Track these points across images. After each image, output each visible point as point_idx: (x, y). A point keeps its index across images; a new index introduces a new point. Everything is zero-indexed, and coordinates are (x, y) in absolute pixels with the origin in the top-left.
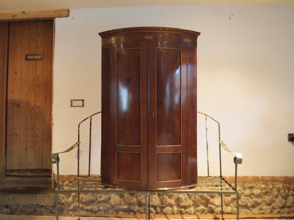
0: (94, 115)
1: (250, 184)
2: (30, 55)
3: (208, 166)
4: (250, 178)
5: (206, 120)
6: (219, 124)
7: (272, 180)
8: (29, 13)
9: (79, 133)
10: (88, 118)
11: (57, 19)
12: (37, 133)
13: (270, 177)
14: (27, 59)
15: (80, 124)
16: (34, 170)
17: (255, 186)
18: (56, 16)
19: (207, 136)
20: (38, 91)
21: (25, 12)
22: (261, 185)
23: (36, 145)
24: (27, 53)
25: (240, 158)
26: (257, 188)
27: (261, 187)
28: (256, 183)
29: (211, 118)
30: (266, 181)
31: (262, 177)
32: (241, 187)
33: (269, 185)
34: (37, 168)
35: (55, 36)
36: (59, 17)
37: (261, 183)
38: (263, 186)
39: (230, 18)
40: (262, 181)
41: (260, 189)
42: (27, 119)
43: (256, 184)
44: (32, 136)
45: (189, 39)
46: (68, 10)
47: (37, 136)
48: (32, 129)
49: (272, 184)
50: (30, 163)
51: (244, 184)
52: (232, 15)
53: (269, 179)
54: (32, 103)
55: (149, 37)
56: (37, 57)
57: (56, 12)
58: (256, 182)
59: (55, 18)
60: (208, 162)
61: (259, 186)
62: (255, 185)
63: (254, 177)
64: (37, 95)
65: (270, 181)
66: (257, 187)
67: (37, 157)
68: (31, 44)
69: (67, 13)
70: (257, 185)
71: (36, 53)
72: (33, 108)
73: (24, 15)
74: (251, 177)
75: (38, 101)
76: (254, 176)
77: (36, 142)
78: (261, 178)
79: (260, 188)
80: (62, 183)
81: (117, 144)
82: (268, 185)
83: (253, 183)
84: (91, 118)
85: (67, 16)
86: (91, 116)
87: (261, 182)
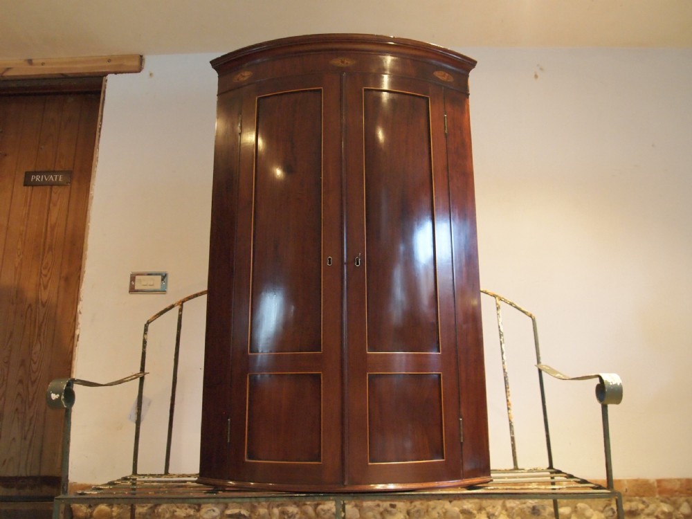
0: (189, 298)
1: (628, 503)
2: (35, 173)
3: (513, 439)
4: (626, 483)
5: (498, 309)
6: (534, 321)
7: (688, 490)
8: (43, 64)
9: (144, 347)
10: (172, 306)
11: (110, 77)
12: (35, 373)
13: (679, 480)
14: (27, 183)
15: (148, 323)
16: (17, 479)
17: (643, 510)
18: (107, 70)
19: (502, 353)
20: (47, 263)
21: (34, 61)
22: (658, 506)
23: (30, 407)
24: (31, 169)
25: (616, 384)
26: (648, 515)
27: (659, 510)
28: (644, 499)
29: (511, 304)
30: (672, 492)
31: (659, 481)
32: (602, 512)
33: (680, 505)
34: (24, 475)
35: (102, 116)
36: (116, 73)
37: (657, 499)
38: (666, 508)
39: (536, 76)
40: (661, 493)
41: (657, 517)
42: (11, 334)
43: (644, 502)
44: (21, 381)
45: (447, 74)
46: (141, 56)
47: (33, 383)
48: (23, 363)
49: (688, 501)
50: (5, 461)
51: (610, 505)
52: (541, 69)
53: (677, 487)
54: (30, 295)
55: (343, 62)
56: (54, 178)
57: (109, 61)
58: (643, 496)
59: (106, 74)
60: (511, 426)
61: (652, 507)
62: (641, 506)
63: (637, 480)
64: (44, 272)
65: (681, 492)
66: (647, 511)
67: (28, 442)
68: (43, 147)
69: (136, 63)
70: (648, 506)
71: (52, 169)
72: (30, 306)
73: (30, 67)
74: (628, 481)
75: (45, 287)
76: (635, 478)
77: (31, 397)
78: (656, 484)
79: (656, 514)
80: (89, 510)
81: (251, 351)
82: (676, 506)
83: (636, 501)
84: (182, 305)
85: (137, 69)
87: (657, 496)
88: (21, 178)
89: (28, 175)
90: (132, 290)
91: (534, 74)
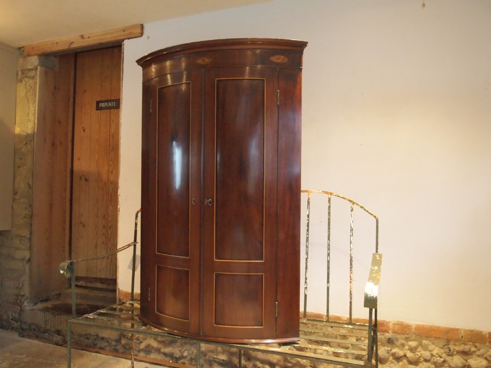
1: (463, 345)
2: (101, 102)
4: (463, 332)
5: (352, 210)
6: (377, 221)
8: (89, 37)
9: (136, 227)
11: (126, 42)
12: (110, 222)
14: (98, 108)
15: (138, 213)
16: (106, 279)
17: (474, 352)
18: (124, 38)
19: (351, 243)
20: (112, 158)
21: (84, 36)
22: (487, 351)
23: (109, 241)
24: (99, 100)
25: (373, 297)
26: (479, 356)
27: (488, 353)
28: (477, 344)
29: (362, 207)
31: (490, 334)
32: (442, 348)
34: (109, 278)
35: (123, 69)
36: (128, 39)
37: (487, 346)
40: (490, 342)
41: (486, 358)
42: (97, 200)
43: (476, 347)
44: (104, 227)
46: (142, 25)
47: (110, 228)
48: (104, 217)
50: (100, 270)
51: (448, 345)
54: (105, 177)
55: (204, 61)
56: (111, 104)
57: (124, 31)
58: (476, 343)
59: (123, 40)
60: (351, 294)
61: (482, 351)
62: (473, 349)
63: (472, 331)
64: (111, 163)
66: (478, 353)
67: (110, 260)
68: (104, 84)
69: (139, 31)
70: (479, 350)
71: (110, 99)
72: (105, 183)
73: (82, 40)
74: (465, 331)
75: (112, 172)
76: (472, 329)
77: (109, 236)
78: (487, 336)
79: (485, 356)
81: (158, 252)
83: (470, 345)
85: (140, 35)
87: (488, 344)
88: (95, 105)
89: (98, 103)
91: (422, 3)
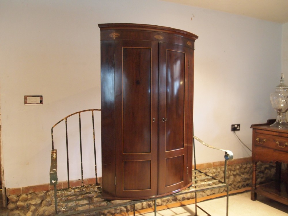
0: (69, 116)
1: (205, 170)
7: (221, 165)
9: (52, 139)
10: (62, 120)
13: (219, 162)
15: (53, 128)
17: (208, 172)
27: (212, 171)
30: (216, 166)
31: (213, 163)
33: (218, 169)
38: (214, 170)
39: (192, 19)
40: (214, 166)
41: (212, 173)
43: (209, 169)
49: (220, 168)
52: (194, 16)
53: (218, 164)
61: (211, 171)
62: (208, 171)
63: (208, 163)
65: (219, 166)
70: (210, 171)
74: (206, 164)
76: (207, 162)
78: (213, 164)
80: (17, 198)
81: (124, 153)
82: (216, 169)
83: (207, 169)
84: (66, 120)
86: (67, 118)
87: (213, 167)
90: (26, 103)
